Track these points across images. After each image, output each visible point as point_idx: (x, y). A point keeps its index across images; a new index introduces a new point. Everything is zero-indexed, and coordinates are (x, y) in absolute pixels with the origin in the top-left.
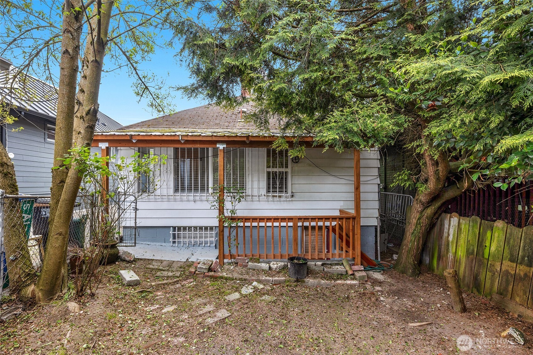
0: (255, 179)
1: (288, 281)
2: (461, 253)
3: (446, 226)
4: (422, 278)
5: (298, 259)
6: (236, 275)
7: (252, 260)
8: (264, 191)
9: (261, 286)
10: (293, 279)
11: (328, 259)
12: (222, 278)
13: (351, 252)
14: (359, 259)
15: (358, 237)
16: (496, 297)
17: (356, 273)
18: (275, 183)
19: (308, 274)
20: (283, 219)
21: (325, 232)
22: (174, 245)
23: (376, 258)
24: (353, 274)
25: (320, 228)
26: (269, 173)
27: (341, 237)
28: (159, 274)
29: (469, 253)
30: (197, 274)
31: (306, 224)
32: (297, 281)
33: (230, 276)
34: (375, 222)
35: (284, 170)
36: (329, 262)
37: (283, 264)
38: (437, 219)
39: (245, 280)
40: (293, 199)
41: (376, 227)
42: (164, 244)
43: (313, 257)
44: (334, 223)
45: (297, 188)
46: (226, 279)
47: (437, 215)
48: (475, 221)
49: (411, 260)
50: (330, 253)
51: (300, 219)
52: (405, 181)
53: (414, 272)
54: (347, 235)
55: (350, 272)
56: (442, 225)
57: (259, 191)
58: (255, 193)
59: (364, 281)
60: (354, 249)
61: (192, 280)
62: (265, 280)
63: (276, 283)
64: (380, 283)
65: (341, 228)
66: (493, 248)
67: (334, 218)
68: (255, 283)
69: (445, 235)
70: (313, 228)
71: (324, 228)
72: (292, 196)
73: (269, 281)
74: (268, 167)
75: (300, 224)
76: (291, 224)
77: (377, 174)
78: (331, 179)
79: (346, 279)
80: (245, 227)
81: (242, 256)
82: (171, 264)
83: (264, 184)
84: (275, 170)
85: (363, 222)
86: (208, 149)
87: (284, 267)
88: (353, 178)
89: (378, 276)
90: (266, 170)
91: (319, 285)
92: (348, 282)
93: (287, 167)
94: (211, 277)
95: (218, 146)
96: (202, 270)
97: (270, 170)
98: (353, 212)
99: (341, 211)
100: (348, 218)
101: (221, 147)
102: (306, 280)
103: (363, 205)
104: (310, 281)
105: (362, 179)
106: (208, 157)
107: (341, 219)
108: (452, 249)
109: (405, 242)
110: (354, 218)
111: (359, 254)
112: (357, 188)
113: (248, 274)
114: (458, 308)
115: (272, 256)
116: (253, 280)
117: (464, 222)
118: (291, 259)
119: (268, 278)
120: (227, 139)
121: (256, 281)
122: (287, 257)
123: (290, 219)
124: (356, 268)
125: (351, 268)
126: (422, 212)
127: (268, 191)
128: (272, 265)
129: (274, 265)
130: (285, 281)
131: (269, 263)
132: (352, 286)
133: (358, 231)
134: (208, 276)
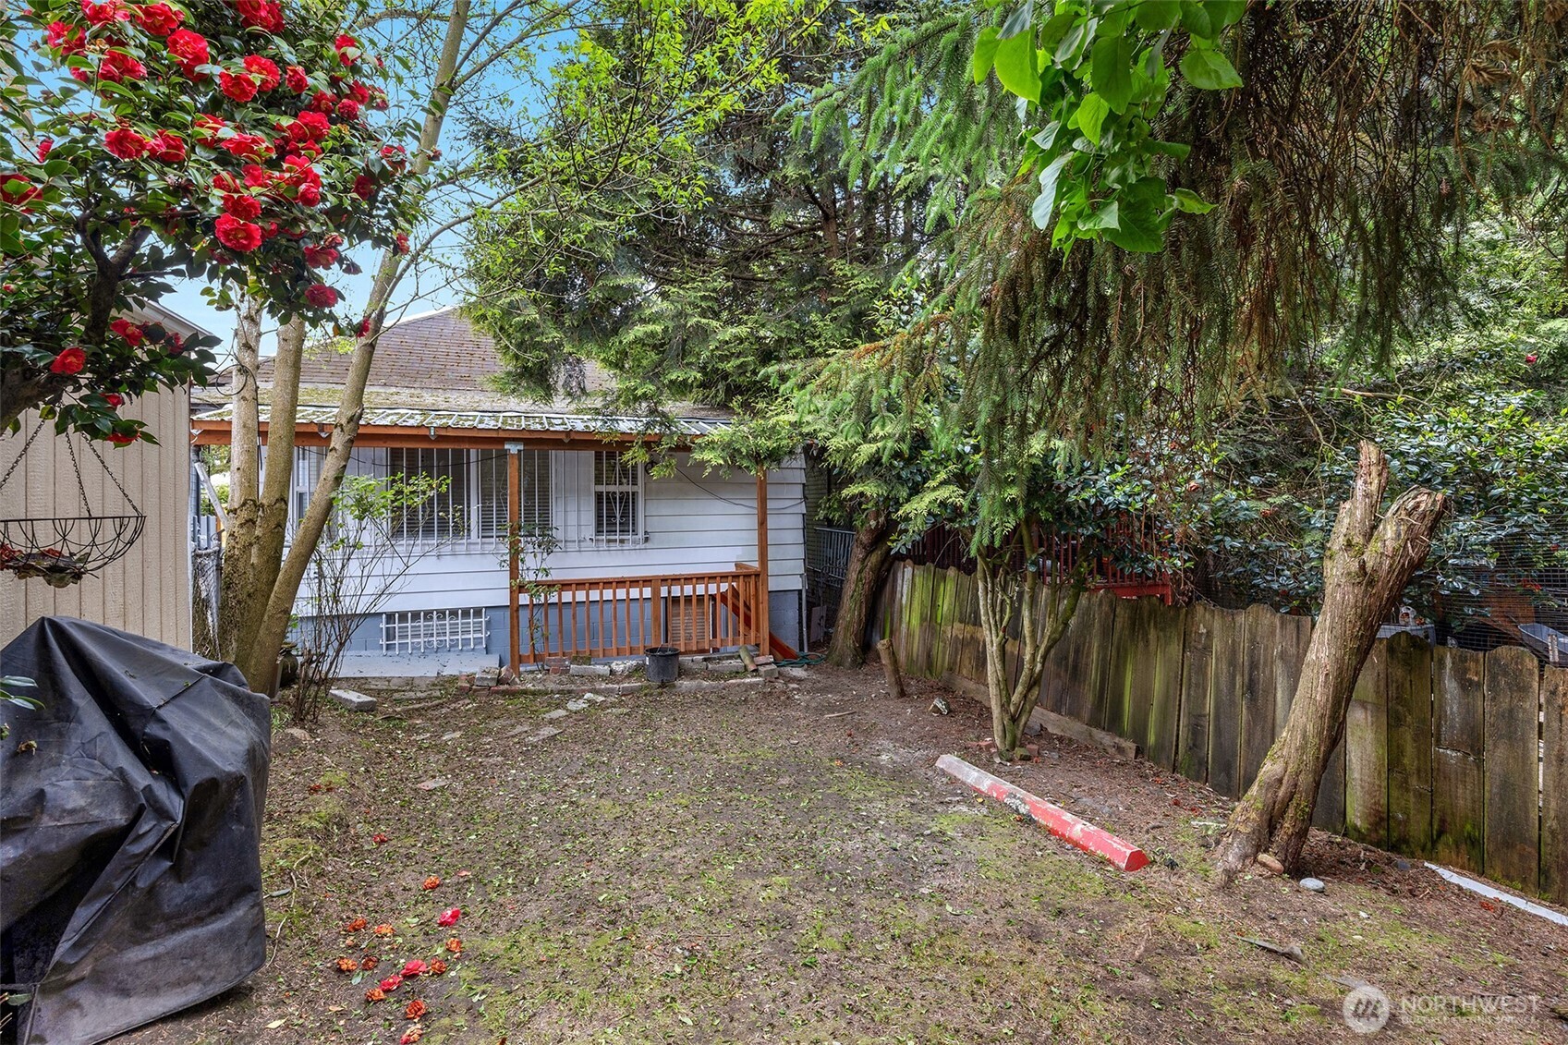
0: (572, 506)
1: (647, 687)
2: (915, 622)
3: (900, 582)
4: (865, 669)
5: (662, 650)
6: (551, 686)
7: (575, 660)
8: (589, 531)
9: (601, 699)
10: (656, 683)
11: (716, 650)
12: (525, 692)
13: (753, 633)
14: (766, 646)
15: (764, 607)
16: (945, 674)
17: (760, 668)
18: (611, 516)
19: (680, 675)
20: (634, 582)
21: (708, 606)
22: (390, 653)
23: (802, 649)
24: (756, 670)
25: (700, 599)
26: (599, 496)
27: (736, 610)
28: (396, 695)
29: (923, 619)
30: (476, 691)
31: (676, 591)
32: (663, 685)
33: (540, 687)
34: (797, 583)
35: (630, 489)
36: (716, 656)
37: (634, 663)
38: (888, 571)
39: (570, 692)
40: (647, 545)
41: (800, 591)
42: (363, 653)
43: (689, 648)
44: (724, 587)
45: (654, 524)
46: (534, 693)
47: (886, 565)
48: (928, 570)
49: (850, 642)
50: (718, 639)
51: (664, 580)
52: (835, 510)
53: (854, 661)
54: (747, 607)
55: (751, 667)
56: (895, 580)
57: (579, 532)
58: (573, 535)
59: (771, 679)
60: (757, 630)
61: (467, 701)
62: (606, 689)
63: (627, 692)
64: (799, 681)
65: (736, 593)
66: (945, 608)
67: (724, 577)
68: (588, 695)
69: (898, 595)
70: (688, 599)
71: (706, 598)
72: (647, 540)
73: (612, 690)
74: (598, 481)
75: (664, 592)
76: (647, 592)
77: (800, 496)
78: (719, 506)
79: (745, 677)
80: (561, 605)
81: (556, 654)
82: (410, 683)
83: (589, 516)
84: (612, 488)
85: (773, 584)
86: (468, 451)
87: (638, 669)
88: (755, 504)
89: (798, 672)
90: (594, 488)
91: (700, 688)
92: (747, 680)
93: (635, 483)
94: (504, 693)
95: (506, 447)
96: (485, 683)
97: (603, 488)
98: (756, 565)
99: (737, 565)
100: (747, 576)
101: (513, 448)
102: (678, 683)
103: (771, 552)
104: (685, 684)
105: (770, 505)
106: (468, 463)
107: (735, 577)
108: (905, 618)
109: (842, 613)
110: (757, 575)
111: (767, 637)
112: (763, 523)
113: (573, 683)
114: (894, 692)
115: (615, 651)
116: (584, 691)
117: (919, 571)
118: (652, 651)
119: (610, 686)
120: (527, 436)
121: (590, 691)
122: (642, 651)
123: (646, 581)
124: (761, 660)
125: (753, 661)
126: (864, 559)
127: (599, 532)
128: (614, 666)
129: (619, 666)
130: (641, 688)
131: (608, 664)
132: (752, 686)
133: (764, 597)
134: (497, 692)
